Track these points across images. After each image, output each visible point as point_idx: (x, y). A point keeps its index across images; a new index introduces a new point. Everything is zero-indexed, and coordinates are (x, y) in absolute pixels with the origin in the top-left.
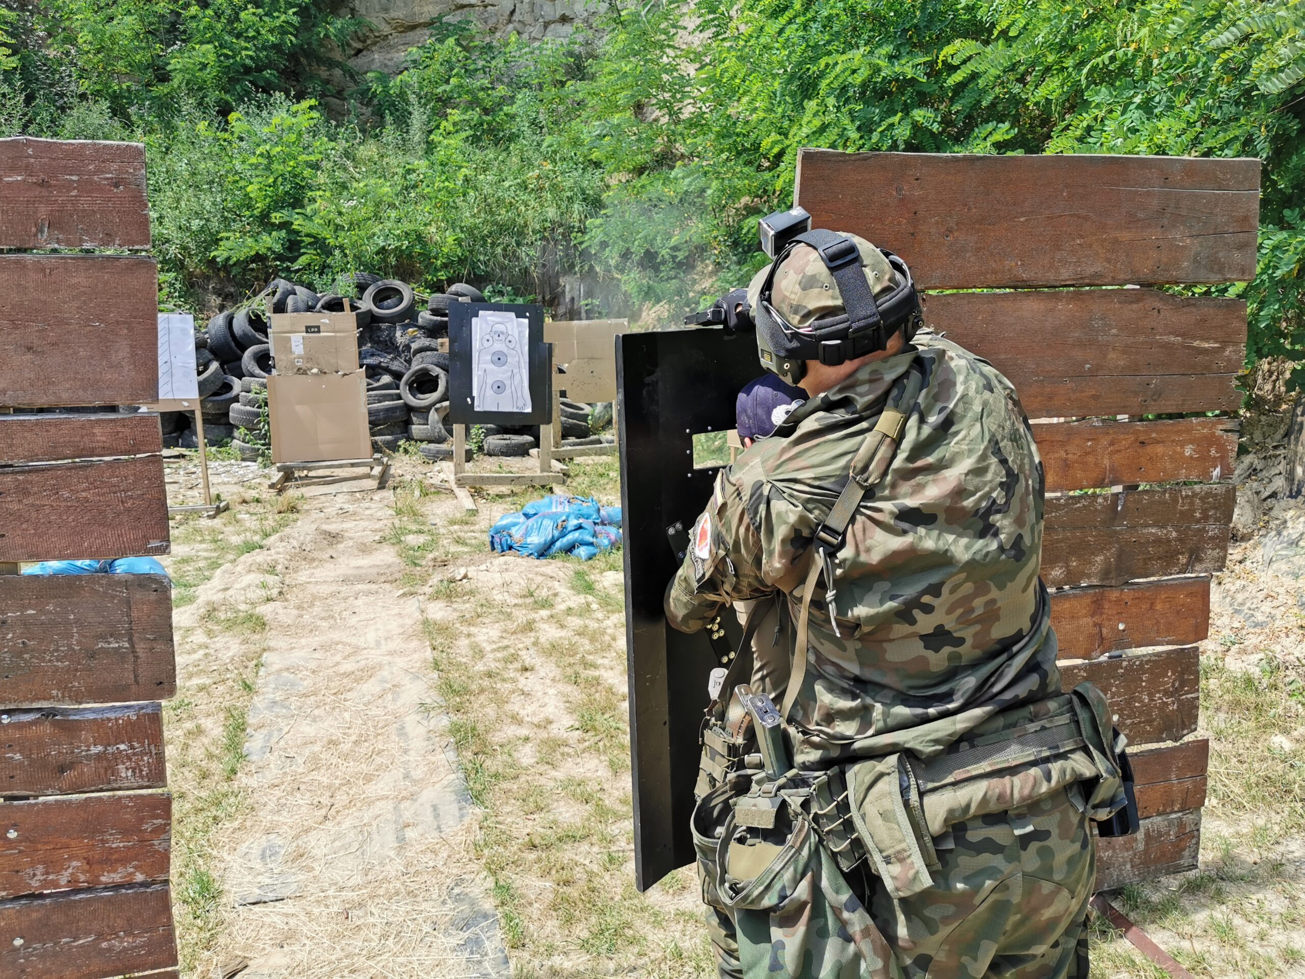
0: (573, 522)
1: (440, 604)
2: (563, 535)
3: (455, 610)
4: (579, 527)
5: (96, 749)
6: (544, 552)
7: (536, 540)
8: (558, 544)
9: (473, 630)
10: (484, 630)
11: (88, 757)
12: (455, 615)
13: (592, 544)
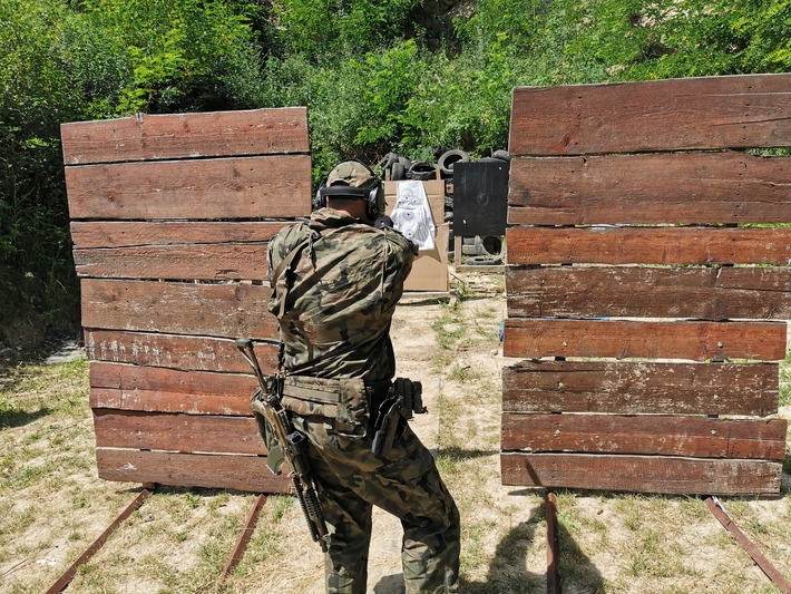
1: (454, 384)
3: (463, 390)
9: (473, 408)
10: (482, 410)
12: (463, 394)
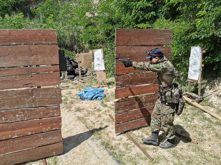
0: (96, 92)
2: (95, 95)
4: (98, 93)
5: (52, 111)
6: (91, 99)
7: (90, 97)
8: (94, 97)
11: (51, 112)
13: (101, 96)
